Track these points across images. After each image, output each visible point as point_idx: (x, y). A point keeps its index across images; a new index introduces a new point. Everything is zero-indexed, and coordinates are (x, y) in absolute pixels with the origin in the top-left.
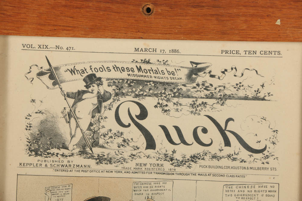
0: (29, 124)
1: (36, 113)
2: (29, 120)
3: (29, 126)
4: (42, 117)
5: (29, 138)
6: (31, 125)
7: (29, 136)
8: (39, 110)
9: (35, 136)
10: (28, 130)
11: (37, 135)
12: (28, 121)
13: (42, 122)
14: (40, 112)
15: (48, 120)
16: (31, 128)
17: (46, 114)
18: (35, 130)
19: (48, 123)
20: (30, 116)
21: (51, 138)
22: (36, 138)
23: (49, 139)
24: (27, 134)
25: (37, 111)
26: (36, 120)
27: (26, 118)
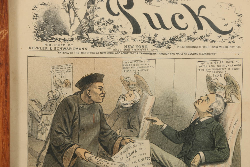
0: (35, 14)
1: (41, 5)
2: (35, 10)
3: (35, 15)
4: (46, 8)
5: (36, 26)
6: (37, 15)
7: (36, 24)
8: (43, 3)
9: (41, 24)
10: (35, 19)
11: (42, 23)
12: (35, 12)
13: (46, 13)
14: (45, 4)
15: (51, 11)
16: (37, 17)
17: (49, 6)
18: (41, 19)
19: (51, 13)
20: (36, 7)
21: (54, 26)
22: (42, 26)
23: (53, 27)
24: (34, 22)
25: (42, 3)
26: (41, 11)
27: (33, 9)
